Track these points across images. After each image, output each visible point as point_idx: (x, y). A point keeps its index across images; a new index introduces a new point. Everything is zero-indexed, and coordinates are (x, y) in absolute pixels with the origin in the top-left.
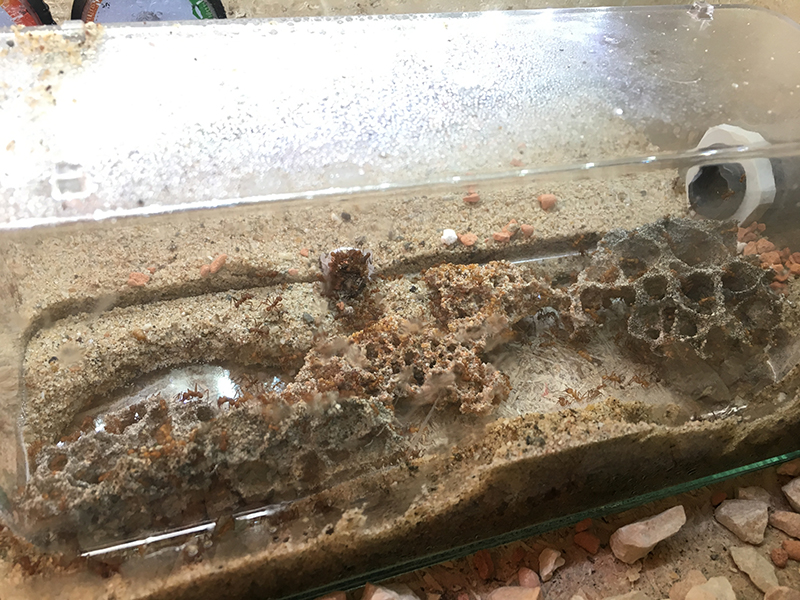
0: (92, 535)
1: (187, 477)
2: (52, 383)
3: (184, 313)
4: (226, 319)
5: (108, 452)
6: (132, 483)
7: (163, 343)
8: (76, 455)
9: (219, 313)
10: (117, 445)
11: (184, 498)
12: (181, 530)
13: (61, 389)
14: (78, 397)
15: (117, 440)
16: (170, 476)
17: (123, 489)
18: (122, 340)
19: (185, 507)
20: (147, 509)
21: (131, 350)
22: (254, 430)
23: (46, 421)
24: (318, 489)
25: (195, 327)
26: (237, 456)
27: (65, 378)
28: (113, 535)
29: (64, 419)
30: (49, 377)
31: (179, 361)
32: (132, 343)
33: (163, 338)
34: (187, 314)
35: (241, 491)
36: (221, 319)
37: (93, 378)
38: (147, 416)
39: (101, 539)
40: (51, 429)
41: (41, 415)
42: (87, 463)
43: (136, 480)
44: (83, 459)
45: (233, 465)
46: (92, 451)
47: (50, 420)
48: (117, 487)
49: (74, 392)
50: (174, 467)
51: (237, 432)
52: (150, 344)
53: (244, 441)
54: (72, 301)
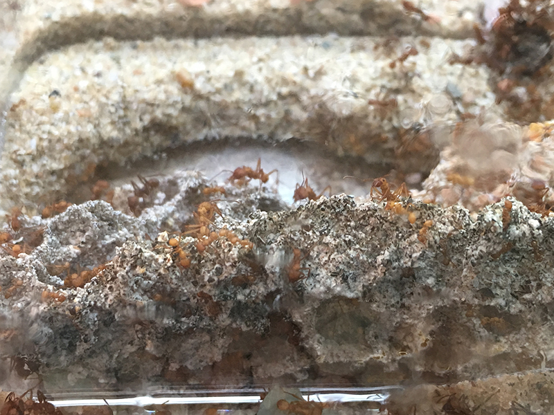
0: (64, 372)
1: (230, 304)
2: (47, 127)
3: (255, 59)
4: (320, 73)
5: (109, 240)
6: (137, 295)
7: (217, 98)
8: (58, 235)
9: (309, 64)
10: (124, 231)
11: (220, 342)
12: (208, 395)
13: (59, 140)
14: (83, 158)
15: (126, 224)
16: (202, 295)
17: (121, 302)
18: (159, 82)
19: (218, 358)
20: (157, 347)
21: (171, 101)
22: (359, 241)
23: (29, 184)
24: (451, 377)
25: (269, 81)
26: (322, 283)
27: (68, 123)
28: (96, 380)
29: (57, 187)
30: (45, 118)
31: (238, 133)
32: (174, 89)
33: (218, 91)
34: (260, 60)
35: (319, 349)
36: (311, 73)
37: (110, 132)
38: (178, 197)
39: (79, 382)
40: (37, 199)
41: (23, 173)
42: (73, 250)
43: (145, 292)
44: (68, 244)
45: (312, 298)
46: (84, 232)
47: (38, 184)
48: (111, 297)
49: (78, 149)
50: (211, 280)
51: (328, 239)
52: (198, 96)
53: (339, 257)
54: (97, 18)
